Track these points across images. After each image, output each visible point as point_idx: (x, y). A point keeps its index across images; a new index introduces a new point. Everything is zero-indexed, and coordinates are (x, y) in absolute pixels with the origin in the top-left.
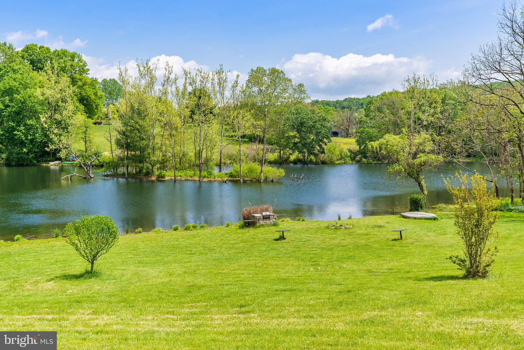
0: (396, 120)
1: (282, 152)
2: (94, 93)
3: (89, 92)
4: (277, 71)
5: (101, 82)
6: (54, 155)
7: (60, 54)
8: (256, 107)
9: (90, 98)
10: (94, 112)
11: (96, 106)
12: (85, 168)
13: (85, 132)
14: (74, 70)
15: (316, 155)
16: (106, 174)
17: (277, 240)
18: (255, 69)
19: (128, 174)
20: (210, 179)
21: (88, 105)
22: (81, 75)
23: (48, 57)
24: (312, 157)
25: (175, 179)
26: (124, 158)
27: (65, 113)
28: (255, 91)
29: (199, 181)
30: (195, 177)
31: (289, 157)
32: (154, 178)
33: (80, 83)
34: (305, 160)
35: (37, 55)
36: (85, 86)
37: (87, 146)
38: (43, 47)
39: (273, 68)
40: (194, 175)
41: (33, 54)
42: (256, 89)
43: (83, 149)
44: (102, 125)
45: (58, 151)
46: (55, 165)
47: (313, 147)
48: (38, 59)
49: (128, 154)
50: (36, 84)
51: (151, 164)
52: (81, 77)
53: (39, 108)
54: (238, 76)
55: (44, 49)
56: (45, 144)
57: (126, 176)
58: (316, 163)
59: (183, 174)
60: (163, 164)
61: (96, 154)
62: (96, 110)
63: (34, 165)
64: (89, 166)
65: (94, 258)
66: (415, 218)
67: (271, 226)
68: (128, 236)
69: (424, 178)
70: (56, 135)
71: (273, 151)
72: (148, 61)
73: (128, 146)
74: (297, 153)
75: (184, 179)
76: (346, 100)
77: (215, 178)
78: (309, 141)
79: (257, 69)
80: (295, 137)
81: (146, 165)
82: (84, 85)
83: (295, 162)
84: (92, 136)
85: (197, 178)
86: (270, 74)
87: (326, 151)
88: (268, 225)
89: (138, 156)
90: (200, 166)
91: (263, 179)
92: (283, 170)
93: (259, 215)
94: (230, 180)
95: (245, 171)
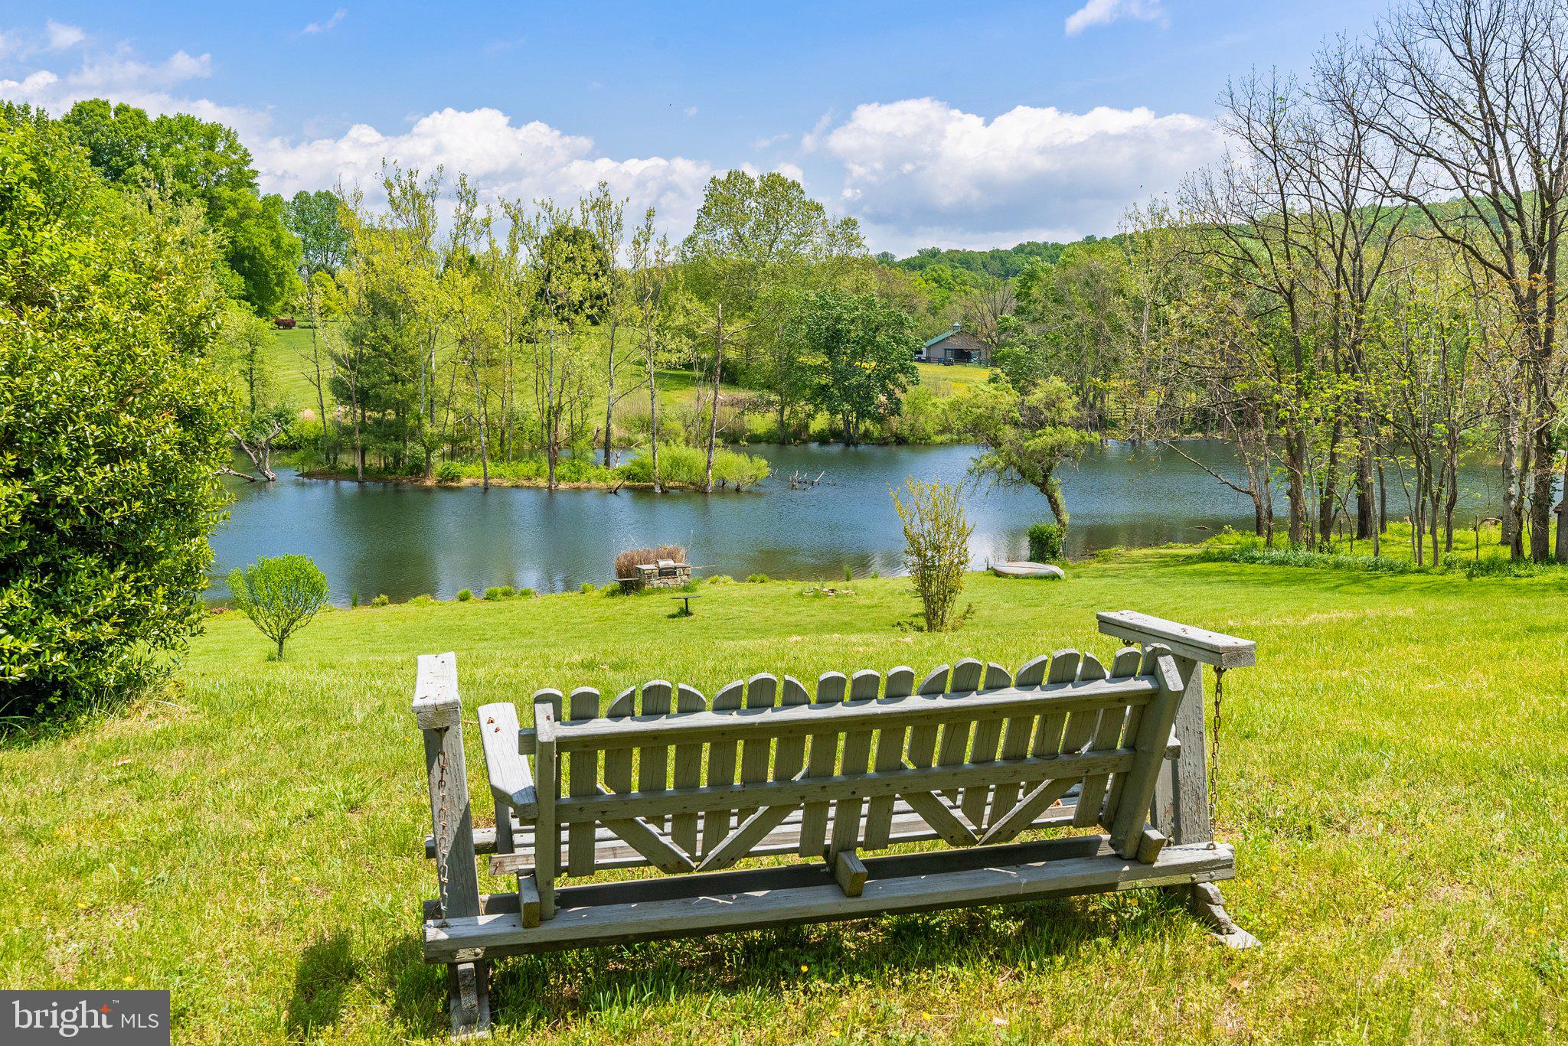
1: (786, 410)
2: (273, 241)
3: (258, 236)
4: (782, 182)
5: (291, 200)
7: (174, 129)
9: (262, 255)
10: (273, 292)
11: (279, 275)
12: (252, 455)
13: (250, 357)
14: (213, 174)
15: (880, 419)
16: (306, 469)
17: (673, 616)
18: (723, 176)
19: (365, 470)
20: (576, 484)
21: (256, 273)
22: (235, 187)
23: (140, 137)
24: (871, 424)
25: (486, 484)
26: (354, 429)
28: (723, 238)
29: (550, 488)
30: (539, 479)
31: (807, 426)
32: (429, 482)
33: (232, 213)
34: (849, 432)
35: (111, 131)
36: (247, 222)
37: (255, 394)
38: (127, 109)
39: (770, 176)
40: (538, 474)
41: (97, 130)
42: (724, 233)
44: (295, 328)
47: (869, 399)
48: (113, 142)
49: (363, 416)
51: (424, 445)
52: (234, 195)
55: (128, 114)
57: (360, 475)
58: (883, 442)
59: (507, 472)
60: (459, 446)
61: (279, 416)
62: (277, 289)
64: (263, 449)
65: (284, 634)
66: (1017, 577)
67: (677, 589)
68: (355, 611)
69: (1062, 485)
71: (754, 407)
73: (363, 398)
74: (827, 413)
75: (509, 484)
76: (1020, 249)
77: (589, 481)
78: (856, 379)
79: (729, 177)
80: (819, 370)
81: (414, 449)
82: (244, 216)
83: (822, 439)
84: (268, 368)
85: (542, 482)
86: (762, 193)
87: (905, 408)
88: (671, 590)
89: (391, 424)
90: (552, 451)
91: (712, 483)
92: (764, 462)
93: (652, 566)
94: (627, 488)
95: (665, 463)
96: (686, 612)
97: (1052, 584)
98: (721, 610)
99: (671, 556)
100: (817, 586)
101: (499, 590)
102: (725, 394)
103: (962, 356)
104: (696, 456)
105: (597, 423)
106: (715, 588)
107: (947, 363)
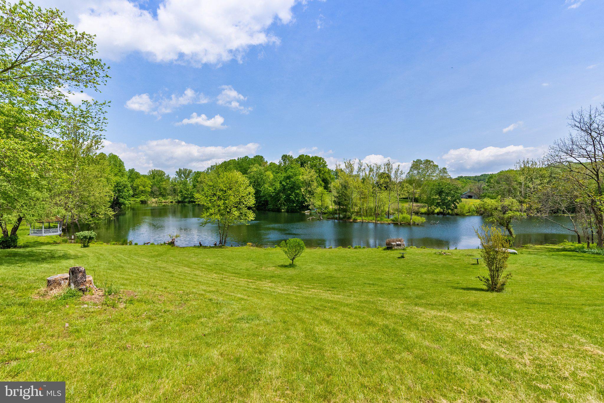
0: (510, 188)
1: (429, 208)
2: (329, 177)
3: (327, 176)
4: (429, 161)
6: (307, 208)
7: (314, 158)
8: (415, 182)
9: (327, 179)
10: (328, 186)
11: (329, 183)
12: (318, 214)
13: (322, 197)
14: (320, 166)
15: (452, 210)
16: (328, 217)
17: (399, 258)
20: (381, 222)
21: (326, 182)
22: (323, 168)
23: (309, 160)
24: (450, 211)
25: (362, 221)
26: (338, 210)
27: (312, 187)
29: (376, 222)
31: (434, 211)
32: (351, 221)
33: (323, 172)
34: (444, 212)
35: (304, 159)
38: (307, 156)
39: (426, 160)
40: (373, 219)
41: (302, 159)
42: (416, 172)
43: (321, 204)
45: (309, 205)
46: (307, 212)
47: (450, 205)
48: (304, 161)
49: (339, 208)
50: (300, 174)
51: (351, 213)
53: (301, 185)
54: (399, 166)
56: (303, 202)
57: (338, 219)
58: (452, 215)
59: (367, 219)
60: (358, 213)
61: (326, 207)
63: (298, 212)
64: (320, 213)
65: (294, 258)
67: (401, 250)
69: (512, 227)
70: (308, 198)
71: (423, 207)
72: (350, 160)
73: (339, 204)
74: (439, 208)
75: (367, 222)
76: (482, 175)
77: (384, 221)
78: (446, 201)
79: (417, 160)
80: (438, 199)
81: (349, 214)
82: (325, 173)
83: (438, 214)
84: (324, 199)
85: (374, 221)
86: (424, 163)
87: (458, 207)
88: (400, 250)
89: (344, 209)
90: (377, 215)
91: (412, 223)
92: (424, 218)
93: (395, 243)
94: (392, 223)
95: (401, 218)
96: (403, 257)
97: (515, 256)
98: (413, 257)
99: (400, 241)
100: (440, 251)
101: (358, 246)
102: (415, 204)
103: (470, 197)
104: (409, 216)
105: (387, 210)
106: (411, 250)
107: (466, 198)
